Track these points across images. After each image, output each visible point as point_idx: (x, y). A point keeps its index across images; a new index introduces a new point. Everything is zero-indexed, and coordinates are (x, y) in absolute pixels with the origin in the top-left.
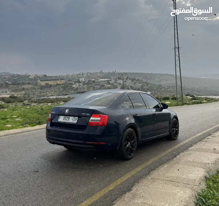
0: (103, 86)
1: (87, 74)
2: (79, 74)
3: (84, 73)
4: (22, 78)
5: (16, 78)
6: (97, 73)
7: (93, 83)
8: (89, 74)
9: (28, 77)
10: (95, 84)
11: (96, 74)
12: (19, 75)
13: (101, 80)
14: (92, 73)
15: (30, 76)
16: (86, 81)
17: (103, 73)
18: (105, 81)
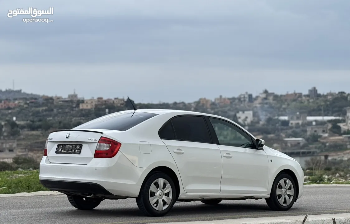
0: (315, 138)
1: (266, 99)
2: (239, 99)
3: (254, 96)
4: (61, 107)
5: (41, 109)
6: (300, 95)
7: (282, 129)
8: (271, 98)
9: (78, 105)
10: (290, 131)
11: (295, 100)
12: (49, 100)
13: (310, 118)
14: (281, 96)
15: (83, 102)
16: (258, 122)
17: (319, 96)
18: (322, 123)
